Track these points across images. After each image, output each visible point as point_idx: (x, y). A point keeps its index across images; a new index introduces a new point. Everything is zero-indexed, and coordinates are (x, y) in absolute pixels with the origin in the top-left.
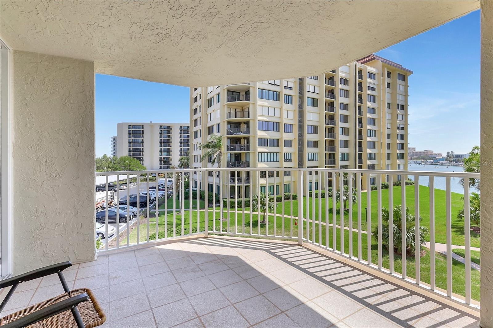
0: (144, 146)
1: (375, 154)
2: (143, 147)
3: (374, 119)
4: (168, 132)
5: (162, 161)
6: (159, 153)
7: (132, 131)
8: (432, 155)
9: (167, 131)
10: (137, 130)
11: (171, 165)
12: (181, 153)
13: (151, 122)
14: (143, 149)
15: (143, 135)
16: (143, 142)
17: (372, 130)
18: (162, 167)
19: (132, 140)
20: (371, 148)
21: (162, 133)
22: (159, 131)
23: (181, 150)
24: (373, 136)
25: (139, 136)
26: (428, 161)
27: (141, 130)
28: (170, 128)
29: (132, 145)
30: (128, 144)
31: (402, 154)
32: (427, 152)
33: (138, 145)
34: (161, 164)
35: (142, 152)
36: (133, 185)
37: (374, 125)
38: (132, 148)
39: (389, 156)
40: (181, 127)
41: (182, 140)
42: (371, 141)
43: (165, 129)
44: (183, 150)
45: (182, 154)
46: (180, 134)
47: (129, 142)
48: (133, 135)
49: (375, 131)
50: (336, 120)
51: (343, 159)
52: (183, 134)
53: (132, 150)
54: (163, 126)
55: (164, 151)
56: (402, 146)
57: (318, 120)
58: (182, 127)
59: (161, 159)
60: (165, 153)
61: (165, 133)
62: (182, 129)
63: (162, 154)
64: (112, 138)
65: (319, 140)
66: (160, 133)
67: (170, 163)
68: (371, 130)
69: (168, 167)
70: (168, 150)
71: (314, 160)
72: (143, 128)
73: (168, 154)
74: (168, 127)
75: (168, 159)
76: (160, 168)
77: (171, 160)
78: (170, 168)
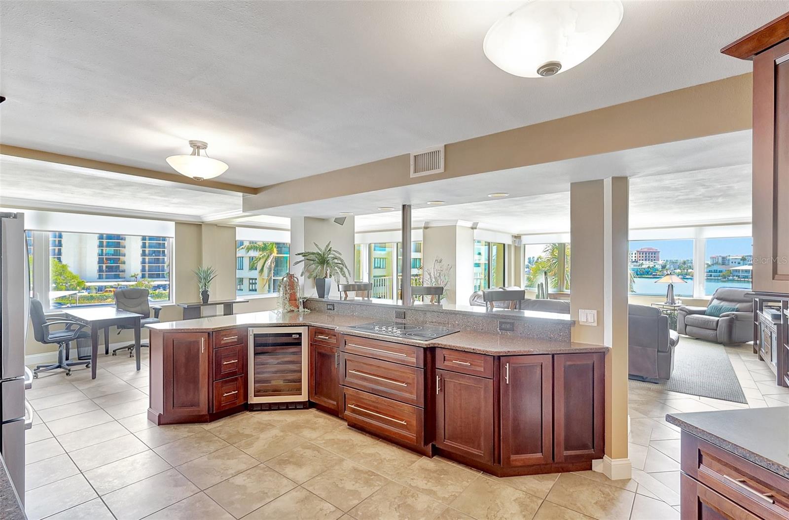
5: (104, 266)
6: (97, 251)
11: (122, 271)
12: (144, 252)
18: (104, 276)
34: (100, 270)
44: (149, 246)
45: (147, 252)
55: (109, 246)
59: (101, 261)
60: (111, 251)
63: (104, 252)
67: (121, 269)
69: (117, 277)
70: (117, 245)
73: (117, 253)
75: (117, 261)
76: (100, 277)
77: (124, 263)
78: (119, 278)
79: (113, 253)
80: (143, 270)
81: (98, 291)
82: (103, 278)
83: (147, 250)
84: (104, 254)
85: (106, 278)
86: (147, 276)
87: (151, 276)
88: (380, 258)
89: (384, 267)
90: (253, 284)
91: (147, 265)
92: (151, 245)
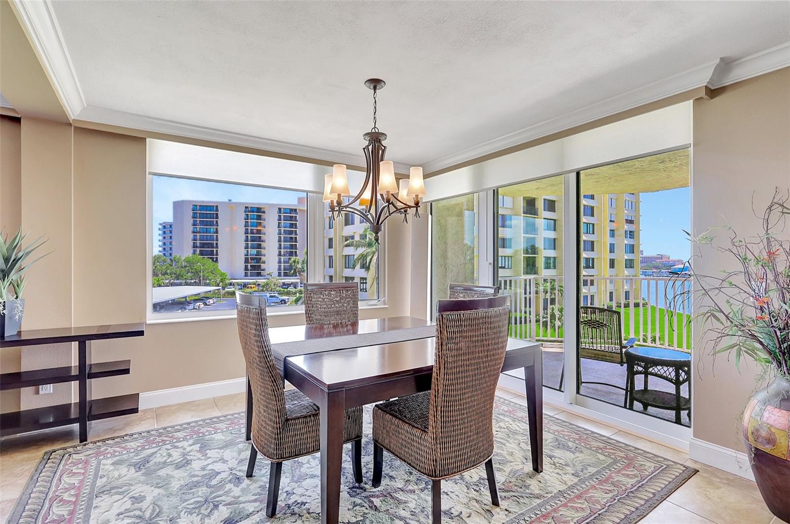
0: (219, 240)
1: (593, 259)
2: (217, 240)
3: (592, 207)
4: (259, 217)
5: (249, 265)
6: (244, 251)
7: (198, 214)
8: (669, 261)
9: (257, 215)
10: (207, 213)
11: (263, 270)
12: (280, 252)
13: (230, 200)
14: (217, 244)
15: (217, 222)
16: (217, 232)
17: (590, 224)
18: (249, 274)
19: (198, 230)
20: (587, 251)
21: (249, 219)
22: (243, 215)
23: (280, 248)
24: (591, 233)
25: (211, 224)
26: (663, 271)
27: (214, 214)
28: (262, 210)
29: (198, 237)
30: (191, 236)
31: (632, 260)
32: (661, 257)
33: (209, 237)
34: (246, 269)
35: (215, 250)
36: (212, 302)
37: (593, 215)
38: (198, 242)
39: (612, 264)
40: (280, 209)
41: (282, 232)
42: (587, 241)
43: (253, 212)
45: (282, 253)
46: (279, 220)
47: (193, 232)
48: (200, 221)
49: (593, 225)
50: (539, 207)
51: (547, 267)
52: (284, 221)
53: (198, 245)
54: (251, 207)
55: (253, 248)
56: (632, 249)
57: (512, 207)
58: (282, 210)
59: (246, 261)
60: (254, 251)
61: (254, 219)
62: (282, 212)
63: (249, 252)
64: (160, 224)
65: (512, 236)
66: (245, 219)
67: (262, 268)
68: (587, 224)
69: (259, 274)
70: (259, 246)
71: (506, 267)
72: (217, 210)
73: (259, 254)
74: (259, 210)
75: (259, 260)
76: (246, 275)
77: (264, 262)
78: (261, 276)
79: (256, 253)
80: (280, 269)
81: (244, 287)
82: (248, 276)
83: (282, 251)
84: (249, 255)
85: (251, 276)
86: (282, 274)
87: (286, 275)
88: (505, 257)
89: (510, 267)
90: (363, 283)
91: (282, 265)
92: (285, 246)
